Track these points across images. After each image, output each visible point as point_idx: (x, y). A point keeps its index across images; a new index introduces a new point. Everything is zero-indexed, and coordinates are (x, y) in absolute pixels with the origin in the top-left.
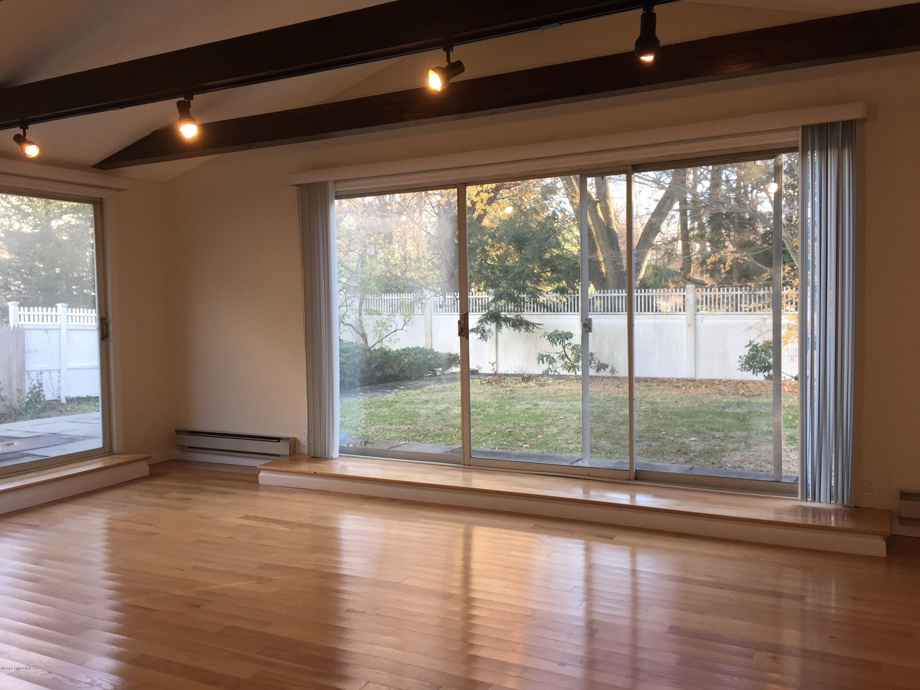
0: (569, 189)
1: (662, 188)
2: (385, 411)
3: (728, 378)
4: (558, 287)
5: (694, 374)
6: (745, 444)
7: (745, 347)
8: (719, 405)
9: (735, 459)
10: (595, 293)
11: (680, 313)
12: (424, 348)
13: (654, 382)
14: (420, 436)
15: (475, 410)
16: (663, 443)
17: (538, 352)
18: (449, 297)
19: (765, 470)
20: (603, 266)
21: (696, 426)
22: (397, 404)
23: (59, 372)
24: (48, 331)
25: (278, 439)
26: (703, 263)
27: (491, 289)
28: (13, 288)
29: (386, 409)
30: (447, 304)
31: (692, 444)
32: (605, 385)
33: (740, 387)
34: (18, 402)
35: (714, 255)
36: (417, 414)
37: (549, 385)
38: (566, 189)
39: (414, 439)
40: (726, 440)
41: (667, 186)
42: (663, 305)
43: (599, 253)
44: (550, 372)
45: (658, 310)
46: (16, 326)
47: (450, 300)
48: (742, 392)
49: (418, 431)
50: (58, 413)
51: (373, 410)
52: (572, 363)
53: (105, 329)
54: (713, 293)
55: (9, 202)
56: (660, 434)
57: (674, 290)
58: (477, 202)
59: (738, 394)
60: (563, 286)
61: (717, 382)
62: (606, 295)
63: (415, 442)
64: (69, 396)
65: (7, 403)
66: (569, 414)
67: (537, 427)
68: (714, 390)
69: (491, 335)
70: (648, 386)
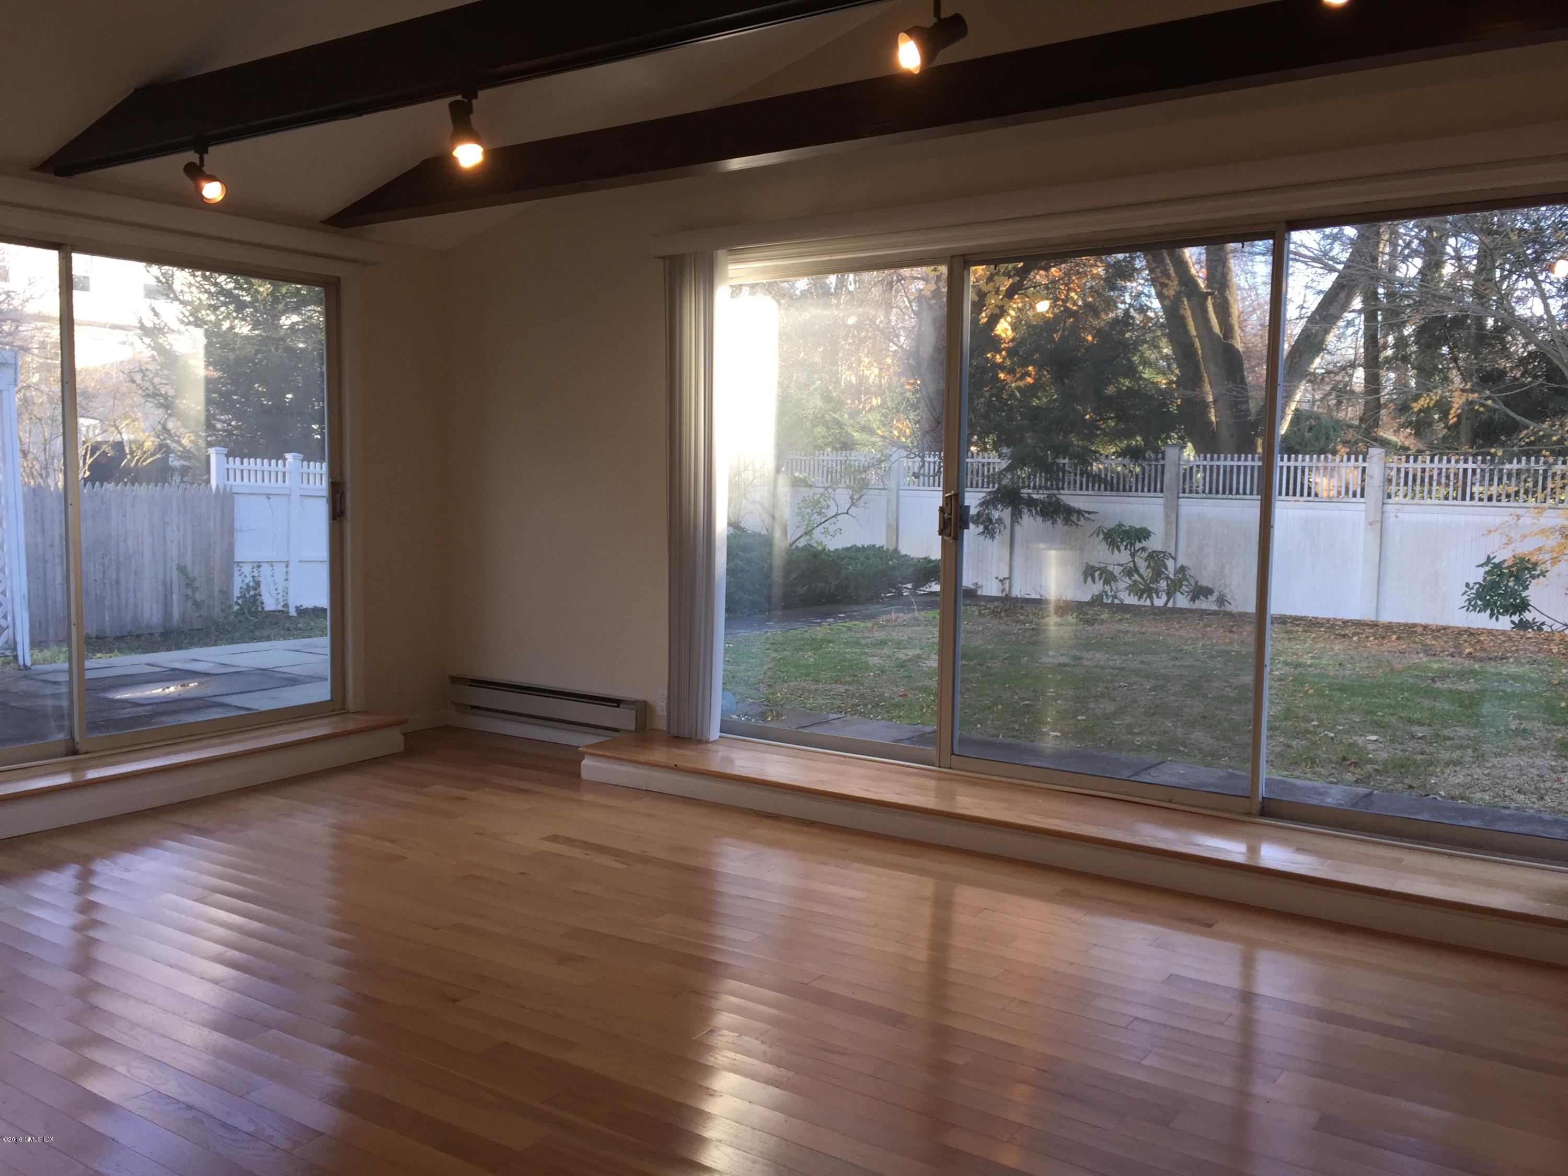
0: (1158, 270)
1: (1332, 270)
2: (809, 657)
3: (1441, 622)
4: (1128, 446)
5: (1374, 611)
6: (1473, 752)
7: (1478, 566)
8: (1423, 674)
9: (1453, 780)
10: (1195, 460)
11: (1354, 500)
12: (882, 547)
13: (1298, 625)
14: (866, 705)
15: (966, 663)
16: (1314, 743)
17: (1085, 561)
18: (932, 459)
19: (1513, 805)
20: (1213, 411)
21: (1380, 713)
22: (831, 645)
23: (287, 566)
24: (270, 496)
25: (617, 702)
26: (1404, 408)
27: (1005, 448)
28: (219, 426)
29: (810, 654)
30: (926, 471)
31: (1371, 747)
32: (1206, 626)
33: (1466, 641)
34: (222, 610)
35: (1428, 395)
36: (864, 665)
37: (1102, 622)
38: (1152, 271)
39: (854, 710)
40: (1436, 742)
41: (1340, 267)
42: (1322, 483)
43: (1207, 388)
44: (1105, 597)
45: (1313, 494)
46: (221, 488)
47: (932, 465)
48: (1467, 651)
49: (862, 696)
50: (282, 632)
51: (788, 653)
52: (1146, 583)
53: (338, 501)
54: (1419, 465)
55: (216, 284)
56: (1307, 725)
57: (1345, 457)
58: (988, 292)
59: (1460, 654)
60: (1137, 446)
61: (1420, 630)
62: (1216, 463)
63: (856, 717)
64: (302, 606)
65: (204, 613)
66: (1137, 679)
67: (1076, 701)
68: (1415, 646)
69: (1002, 528)
70: (1287, 632)
